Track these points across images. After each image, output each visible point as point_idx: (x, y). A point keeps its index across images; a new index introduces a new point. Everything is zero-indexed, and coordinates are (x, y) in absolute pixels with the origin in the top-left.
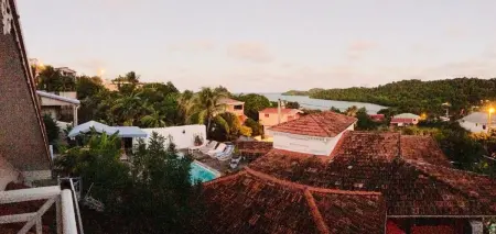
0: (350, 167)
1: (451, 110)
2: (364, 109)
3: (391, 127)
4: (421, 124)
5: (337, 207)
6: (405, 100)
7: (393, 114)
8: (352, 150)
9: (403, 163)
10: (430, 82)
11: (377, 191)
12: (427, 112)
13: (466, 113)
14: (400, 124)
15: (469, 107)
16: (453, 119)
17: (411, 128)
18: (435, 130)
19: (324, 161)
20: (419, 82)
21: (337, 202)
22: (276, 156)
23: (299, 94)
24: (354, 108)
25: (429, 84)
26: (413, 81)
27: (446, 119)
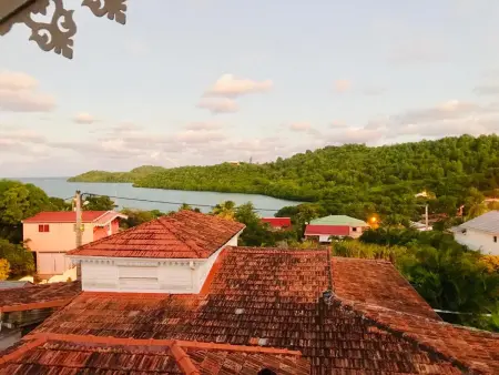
0: (239, 311)
1: (435, 208)
2: (249, 207)
3: (306, 244)
4: (368, 237)
5: (229, 370)
6: (332, 188)
7: (309, 215)
8: (239, 281)
9: (337, 304)
10: (386, 150)
11: (293, 348)
12: (382, 212)
13: (470, 213)
14: (324, 238)
15: (477, 199)
16: (439, 226)
17: (346, 244)
18: (398, 250)
19: (189, 303)
20: (362, 149)
21: (228, 364)
22: (89, 307)
23: (110, 178)
24: (229, 205)
25: (384, 151)
26: (349, 147)
27: (423, 227)
